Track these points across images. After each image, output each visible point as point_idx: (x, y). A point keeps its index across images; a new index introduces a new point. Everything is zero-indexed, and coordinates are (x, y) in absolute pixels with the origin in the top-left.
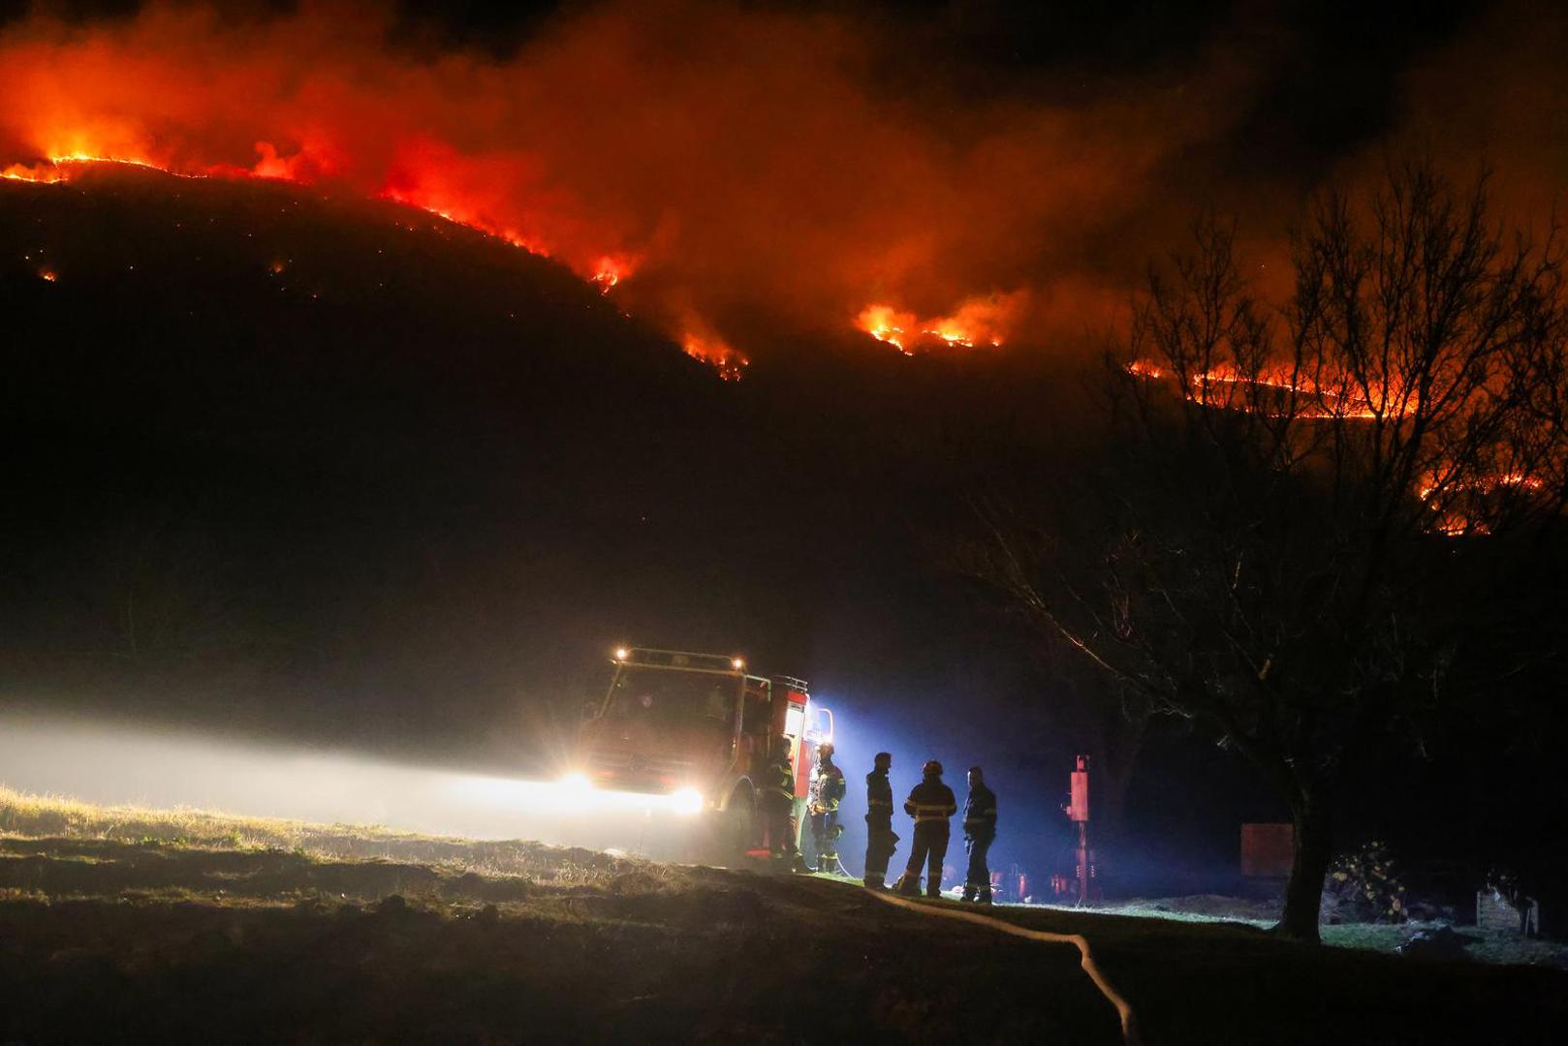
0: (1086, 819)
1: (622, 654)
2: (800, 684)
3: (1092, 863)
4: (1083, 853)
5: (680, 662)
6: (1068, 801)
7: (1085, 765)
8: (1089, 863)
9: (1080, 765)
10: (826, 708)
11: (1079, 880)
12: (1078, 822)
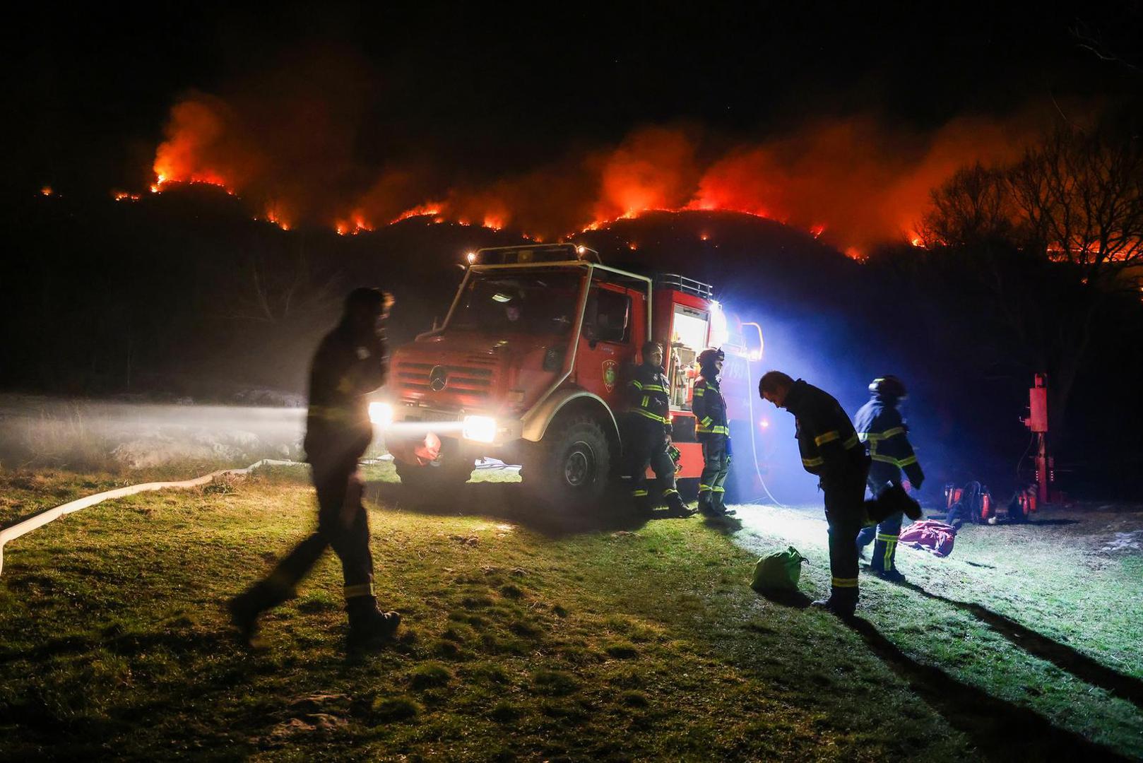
0: (1046, 430)
1: (471, 257)
2: (703, 288)
3: (1051, 469)
4: (1042, 460)
5: (525, 257)
6: (1027, 414)
7: (1043, 381)
8: (1048, 469)
9: (1038, 381)
10: (756, 322)
11: (1037, 483)
12: (1037, 433)
